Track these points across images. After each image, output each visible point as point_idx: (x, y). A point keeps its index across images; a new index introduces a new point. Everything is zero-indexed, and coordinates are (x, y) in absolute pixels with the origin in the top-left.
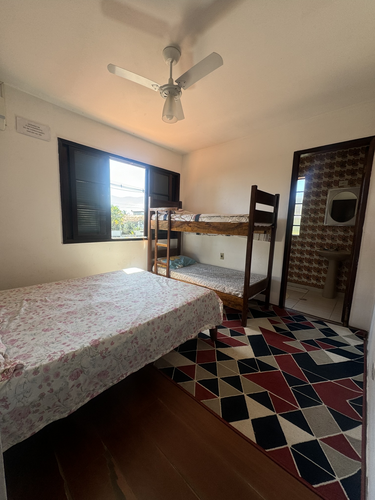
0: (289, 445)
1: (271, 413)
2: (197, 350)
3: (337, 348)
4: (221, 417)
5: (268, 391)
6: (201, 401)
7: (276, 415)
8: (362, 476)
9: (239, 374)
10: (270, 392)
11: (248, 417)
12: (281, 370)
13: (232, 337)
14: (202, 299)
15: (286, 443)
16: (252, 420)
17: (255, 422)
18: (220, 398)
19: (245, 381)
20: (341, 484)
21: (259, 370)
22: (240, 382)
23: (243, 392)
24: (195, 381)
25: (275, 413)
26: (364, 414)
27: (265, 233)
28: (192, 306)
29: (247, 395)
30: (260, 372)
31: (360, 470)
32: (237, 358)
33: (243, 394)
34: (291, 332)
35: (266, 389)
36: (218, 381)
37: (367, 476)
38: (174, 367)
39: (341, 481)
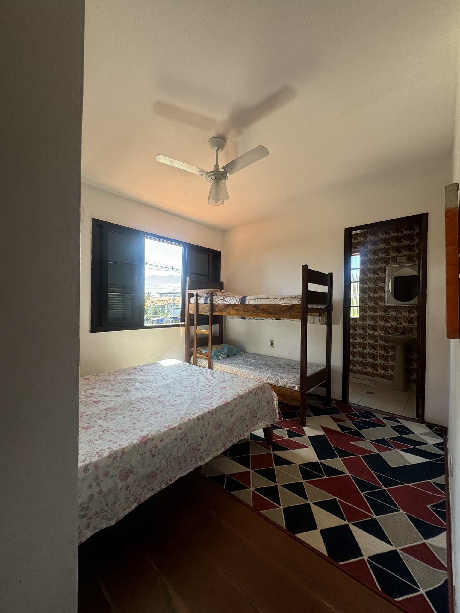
0: (365, 557)
1: (342, 522)
2: (250, 455)
3: (413, 447)
4: (285, 528)
5: (337, 499)
6: (260, 512)
7: (347, 525)
8: (449, 586)
9: (302, 480)
10: (339, 499)
11: (316, 528)
12: (350, 475)
13: (290, 439)
14: (254, 391)
15: (362, 555)
16: (321, 531)
17: (325, 533)
18: (281, 507)
19: (308, 488)
20: (426, 596)
21: (325, 475)
22: (304, 489)
23: (308, 500)
24: (252, 489)
25: (347, 522)
26: (447, 520)
27: (320, 316)
28: (243, 400)
29: (313, 503)
30: (325, 477)
31: (447, 580)
32: (298, 462)
33: (308, 502)
34: (359, 430)
35: (335, 496)
36: (278, 488)
37: (454, 584)
38: (225, 474)
39: (426, 593)
